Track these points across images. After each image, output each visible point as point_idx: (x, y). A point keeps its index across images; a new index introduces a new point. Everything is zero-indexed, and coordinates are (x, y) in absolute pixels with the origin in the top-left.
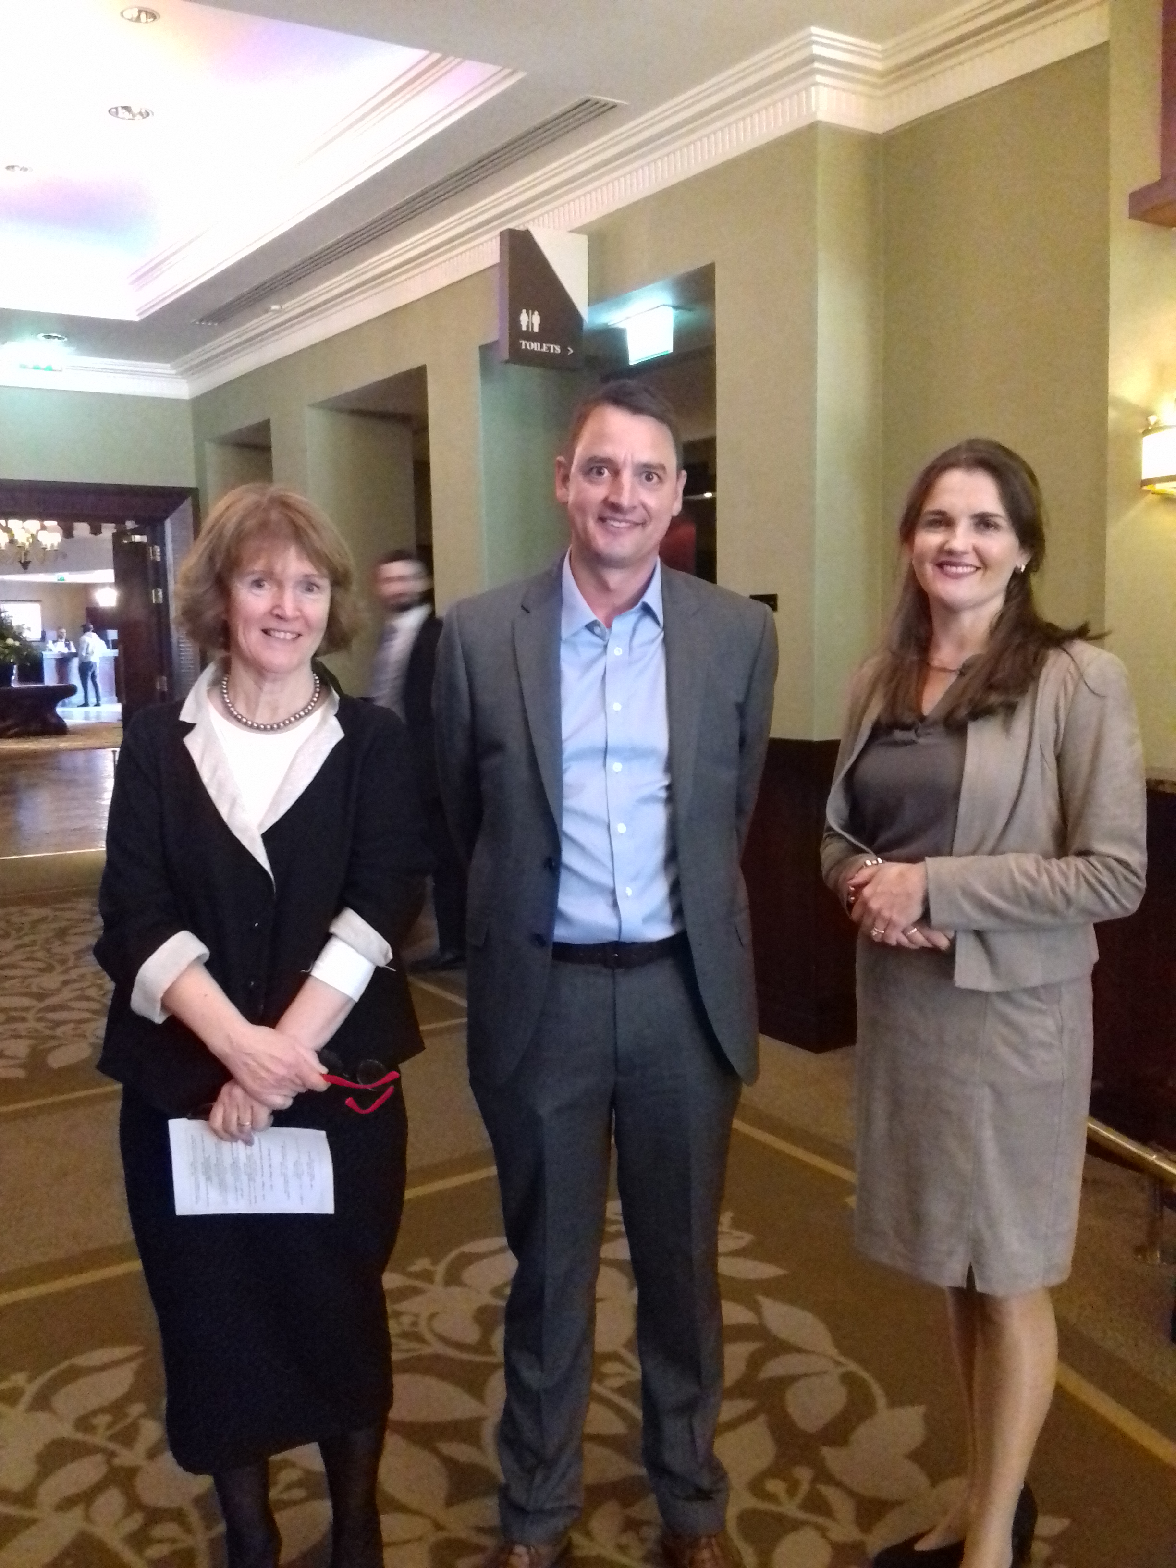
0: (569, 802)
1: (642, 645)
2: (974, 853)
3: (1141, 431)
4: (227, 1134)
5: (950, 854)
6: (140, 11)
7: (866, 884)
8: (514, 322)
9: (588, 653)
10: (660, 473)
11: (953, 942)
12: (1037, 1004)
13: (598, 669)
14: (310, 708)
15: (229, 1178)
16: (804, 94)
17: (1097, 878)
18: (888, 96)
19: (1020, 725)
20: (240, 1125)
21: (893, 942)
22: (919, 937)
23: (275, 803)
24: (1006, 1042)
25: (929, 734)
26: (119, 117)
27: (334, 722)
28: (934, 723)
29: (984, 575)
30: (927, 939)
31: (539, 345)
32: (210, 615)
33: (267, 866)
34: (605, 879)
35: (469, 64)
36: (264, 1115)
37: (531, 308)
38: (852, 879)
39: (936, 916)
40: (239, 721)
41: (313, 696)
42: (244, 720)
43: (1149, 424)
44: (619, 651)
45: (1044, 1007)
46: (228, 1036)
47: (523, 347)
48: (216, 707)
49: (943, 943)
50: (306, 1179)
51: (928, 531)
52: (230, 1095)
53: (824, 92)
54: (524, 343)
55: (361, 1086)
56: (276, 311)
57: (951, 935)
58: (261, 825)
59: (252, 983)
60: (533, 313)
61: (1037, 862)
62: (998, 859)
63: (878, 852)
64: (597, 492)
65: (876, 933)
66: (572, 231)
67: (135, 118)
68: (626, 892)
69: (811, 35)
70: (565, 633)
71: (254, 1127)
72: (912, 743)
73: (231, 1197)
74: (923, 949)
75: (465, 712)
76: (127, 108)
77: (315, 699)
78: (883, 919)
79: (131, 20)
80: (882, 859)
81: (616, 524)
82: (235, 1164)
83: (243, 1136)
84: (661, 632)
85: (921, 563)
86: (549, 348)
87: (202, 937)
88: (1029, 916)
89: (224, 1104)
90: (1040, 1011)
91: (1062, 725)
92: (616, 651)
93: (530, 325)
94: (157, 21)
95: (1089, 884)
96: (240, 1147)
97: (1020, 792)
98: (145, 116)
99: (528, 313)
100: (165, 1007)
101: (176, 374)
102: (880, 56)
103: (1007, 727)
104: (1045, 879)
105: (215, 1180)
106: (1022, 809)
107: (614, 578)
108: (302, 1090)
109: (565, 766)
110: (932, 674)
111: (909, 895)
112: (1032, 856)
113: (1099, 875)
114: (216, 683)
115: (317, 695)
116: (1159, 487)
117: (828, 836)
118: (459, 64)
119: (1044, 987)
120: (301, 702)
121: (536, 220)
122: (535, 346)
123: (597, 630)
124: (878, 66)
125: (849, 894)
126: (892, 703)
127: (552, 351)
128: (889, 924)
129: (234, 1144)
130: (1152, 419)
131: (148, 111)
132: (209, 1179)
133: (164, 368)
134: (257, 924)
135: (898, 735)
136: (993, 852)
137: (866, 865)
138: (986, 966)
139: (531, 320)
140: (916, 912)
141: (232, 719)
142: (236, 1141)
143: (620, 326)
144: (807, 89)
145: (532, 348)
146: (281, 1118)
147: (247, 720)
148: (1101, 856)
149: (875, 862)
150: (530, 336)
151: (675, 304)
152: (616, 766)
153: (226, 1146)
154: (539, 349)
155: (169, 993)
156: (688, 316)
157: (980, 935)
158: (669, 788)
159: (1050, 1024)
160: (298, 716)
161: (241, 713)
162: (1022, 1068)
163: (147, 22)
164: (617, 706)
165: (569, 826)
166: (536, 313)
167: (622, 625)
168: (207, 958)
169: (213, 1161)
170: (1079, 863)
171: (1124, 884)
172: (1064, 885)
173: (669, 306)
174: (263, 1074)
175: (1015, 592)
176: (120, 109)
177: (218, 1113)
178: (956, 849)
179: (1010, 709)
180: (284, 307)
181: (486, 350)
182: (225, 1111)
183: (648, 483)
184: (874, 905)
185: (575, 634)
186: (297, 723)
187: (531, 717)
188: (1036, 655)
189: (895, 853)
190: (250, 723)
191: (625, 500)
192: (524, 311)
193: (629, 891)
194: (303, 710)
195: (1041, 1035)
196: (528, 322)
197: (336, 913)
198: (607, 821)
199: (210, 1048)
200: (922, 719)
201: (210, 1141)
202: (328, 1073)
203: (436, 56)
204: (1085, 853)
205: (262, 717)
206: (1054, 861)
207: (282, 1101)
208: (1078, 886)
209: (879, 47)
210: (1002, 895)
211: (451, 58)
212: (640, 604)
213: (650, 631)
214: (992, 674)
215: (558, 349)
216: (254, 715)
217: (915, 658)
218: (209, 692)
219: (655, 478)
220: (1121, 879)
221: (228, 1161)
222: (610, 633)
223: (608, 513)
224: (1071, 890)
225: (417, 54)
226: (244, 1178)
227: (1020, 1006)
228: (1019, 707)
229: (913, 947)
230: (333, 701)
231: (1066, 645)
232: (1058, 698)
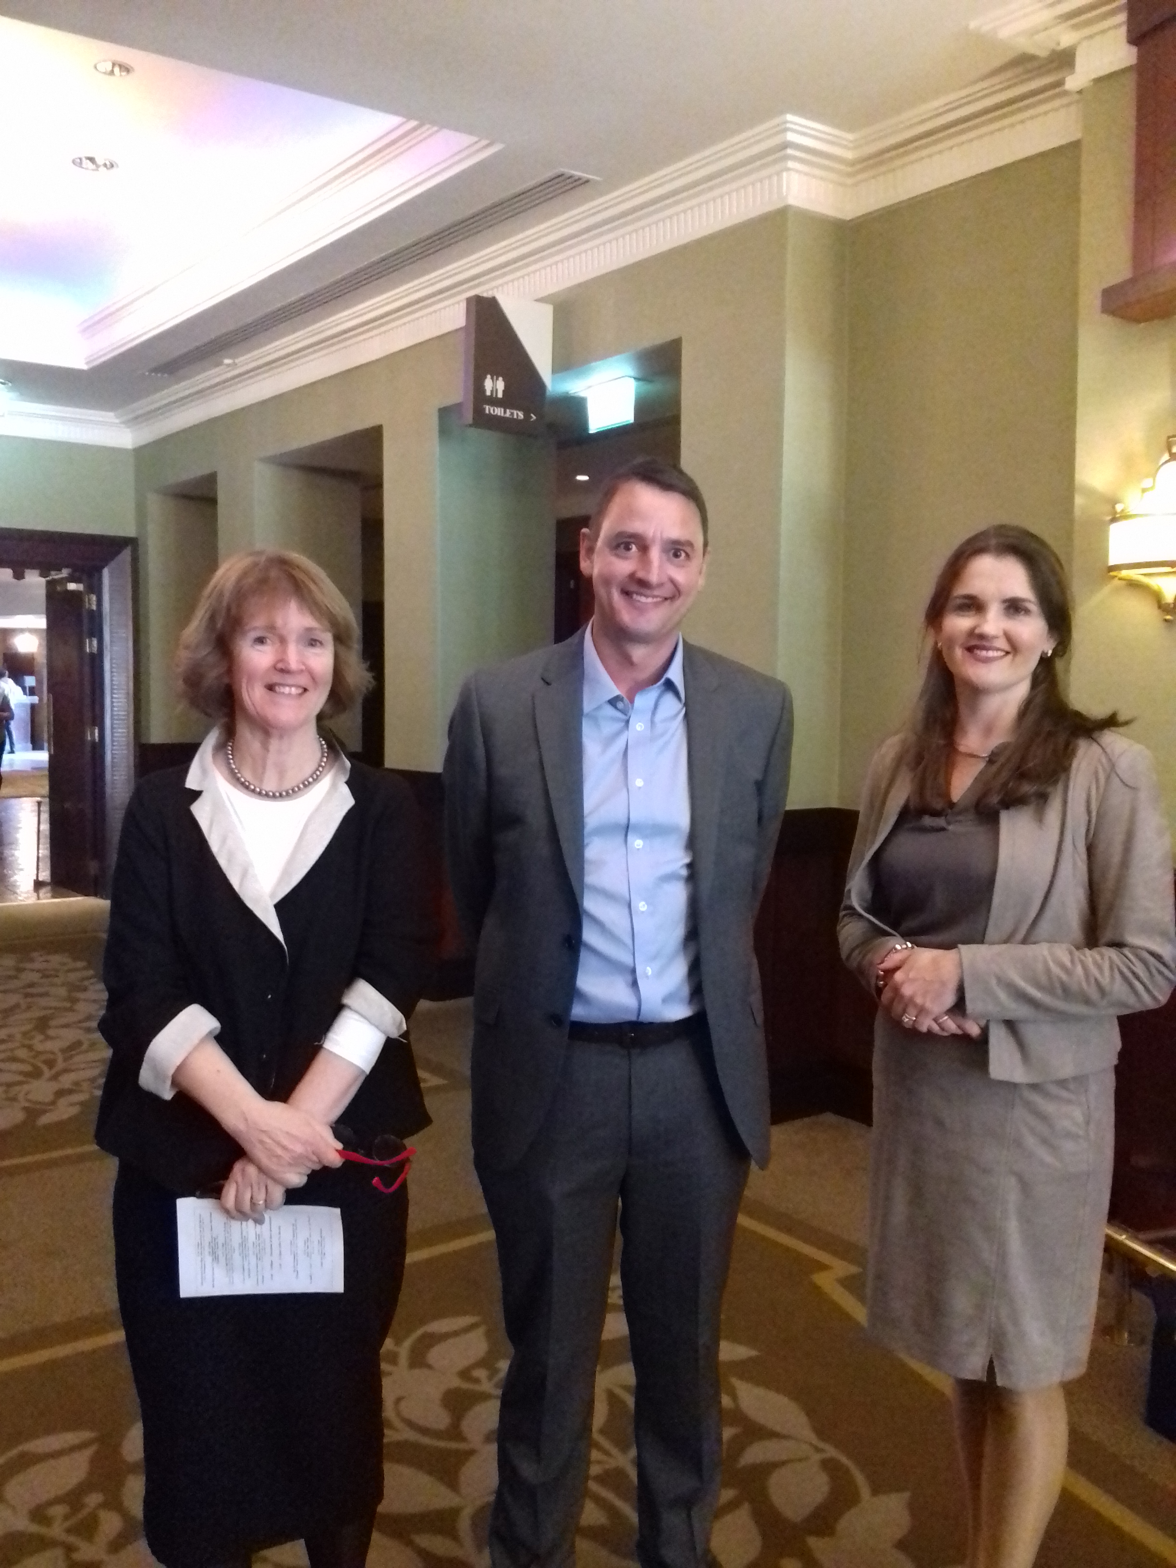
0: (590, 878)
1: (665, 720)
2: (1006, 941)
3: (1109, 518)
4: (239, 1213)
5: (982, 942)
6: (114, 65)
7: (897, 968)
8: (479, 388)
9: (607, 728)
10: (688, 549)
11: (985, 1031)
12: (1064, 1094)
13: (620, 744)
14: (318, 773)
15: (237, 1257)
16: (775, 178)
17: (1129, 969)
18: (856, 185)
19: (1053, 815)
20: (253, 1203)
21: (924, 1029)
22: (951, 1025)
23: (286, 873)
24: (1032, 1131)
25: (960, 821)
26: (83, 168)
27: (345, 790)
28: (965, 810)
29: (1013, 660)
30: (959, 1027)
31: (503, 410)
32: (212, 676)
33: (280, 936)
34: (624, 957)
35: (446, 133)
36: (278, 1194)
37: (495, 374)
38: (882, 962)
39: (971, 1006)
40: (247, 788)
41: (321, 761)
42: (252, 787)
43: (1116, 513)
44: (641, 726)
45: (1072, 1097)
46: (243, 1113)
47: (487, 412)
48: (221, 773)
49: (974, 1030)
50: (316, 1257)
51: (959, 615)
52: (243, 1171)
53: (795, 177)
54: (487, 407)
55: (377, 1162)
56: (229, 365)
57: (983, 1023)
58: (272, 895)
59: (265, 1056)
60: (497, 379)
61: (1071, 953)
62: (1030, 950)
63: (906, 935)
64: (623, 566)
65: (907, 1020)
66: (537, 300)
67: (99, 169)
68: (646, 971)
69: (786, 122)
70: (588, 706)
71: (268, 1205)
72: (943, 829)
73: (237, 1277)
74: (954, 1036)
75: (481, 783)
76: (92, 160)
77: (323, 764)
78: (915, 1005)
79: (105, 73)
80: (912, 943)
81: (643, 599)
82: (243, 1244)
83: (256, 1216)
84: (682, 709)
85: (951, 648)
86: (512, 414)
87: (212, 1009)
88: (1061, 1005)
89: (237, 1183)
90: (1069, 1102)
91: (1094, 814)
92: (638, 726)
93: (494, 390)
94: (131, 76)
95: (1121, 973)
96: (250, 1227)
97: (1052, 883)
98: (108, 166)
99: (492, 378)
100: (175, 1083)
101: (121, 423)
102: (851, 145)
103: (1040, 817)
104: (1079, 970)
105: (222, 1259)
106: (1054, 899)
107: (638, 653)
108: (317, 1167)
109: (586, 841)
110: (959, 758)
111: (943, 984)
112: (1064, 946)
113: (1134, 968)
114: (220, 747)
115: (325, 760)
116: (1124, 573)
117: (845, 916)
118: (437, 132)
119: (1075, 1079)
120: (309, 768)
121: (500, 288)
122: (499, 411)
123: (620, 705)
124: (849, 155)
125: (878, 977)
126: (920, 788)
127: (515, 417)
128: (922, 1011)
129: (244, 1223)
130: (1119, 508)
131: (113, 163)
132: (216, 1259)
133: (109, 416)
134: (270, 997)
135: (928, 821)
136: (1025, 941)
137: (896, 949)
138: (1017, 1056)
139: (495, 386)
140: (949, 999)
141: (239, 786)
142: (247, 1220)
143: (582, 394)
144: (779, 174)
145: (495, 413)
146: (294, 1197)
147: (255, 787)
148: (1134, 948)
149: (904, 946)
150: (494, 401)
151: (636, 376)
152: (638, 843)
153: (236, 1225)
154: (502, 415)
155: (179, 1069)
156: (647, 388)
157: (1011, 1025)
158: (690, 866)
159: (1078, 1114)
160: (306, 783)
161: (247, 780)
162: (1049, 1159)
163: (121, 75)
164: (639, 783)
165: (590, 904)
166: (501, 379)
167: (644, 701)
168: (218, 1031)
169: (221, 1240)
170: (1112, 953)
171: (1159, 978)
172: (1098, 976)
173: (631, 377)
174: (279, 1151)
175: (1041, 677)
176: (84, 159)
177: (230, 1193)
178: (987, 938)
179: (1043, 798)
180: (237, 361)
181: (444, 412)
182: (237, 1191)
183: (676, 560)
184: (907, 991)
185: (599, 708)
186: (307, 789)
187: (553, 794)
188: (1067, 745)
189: (924, 939)
190: (258, 790)
191: (654, 577)
192: (489, 376)
193: (649, 971)
194: (312, 776)
195: (1066, 1124)
196: (493, 388)
197: (348, 983)
198: (628, 899)
199: (223, 1126)
200: (952, 805)
201: (219, 1219)
202: (344, 1149)
203: (413, 123)
204: (1118, 945)
205: (270, 784)
206: (1087, 951)
207: (297, 1179)
208: (1112, 977)
209: (850, 136)
210: (1038, 986)
211: (427, 126)
212: (663, 680)
213: (672, 707)
214: (1023, 759)
215: (521, 415)
216: (261, 780)
217: (942, 742)
218: (214, 756)
219: (683, 555)
220: (1154, 971)
221: (236, 1239)
222: (633, 707)
223: (633, 588)
224: (1105, 981)
225: (393, 120)
226: (253, 1260)
227: (1047, 1095)
228: (1051, 797)
229: (945, 1034)
230: (343, 767)
231: (1096, 735)
232: (1089, 788)
